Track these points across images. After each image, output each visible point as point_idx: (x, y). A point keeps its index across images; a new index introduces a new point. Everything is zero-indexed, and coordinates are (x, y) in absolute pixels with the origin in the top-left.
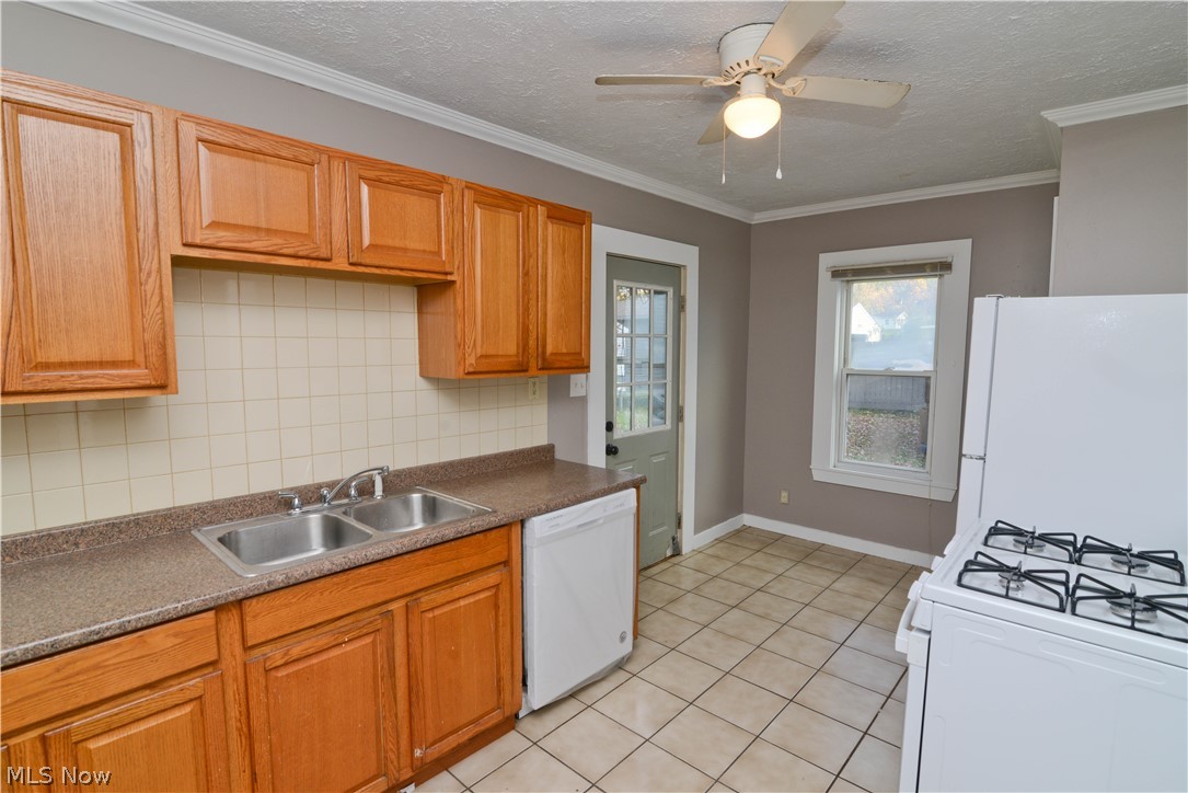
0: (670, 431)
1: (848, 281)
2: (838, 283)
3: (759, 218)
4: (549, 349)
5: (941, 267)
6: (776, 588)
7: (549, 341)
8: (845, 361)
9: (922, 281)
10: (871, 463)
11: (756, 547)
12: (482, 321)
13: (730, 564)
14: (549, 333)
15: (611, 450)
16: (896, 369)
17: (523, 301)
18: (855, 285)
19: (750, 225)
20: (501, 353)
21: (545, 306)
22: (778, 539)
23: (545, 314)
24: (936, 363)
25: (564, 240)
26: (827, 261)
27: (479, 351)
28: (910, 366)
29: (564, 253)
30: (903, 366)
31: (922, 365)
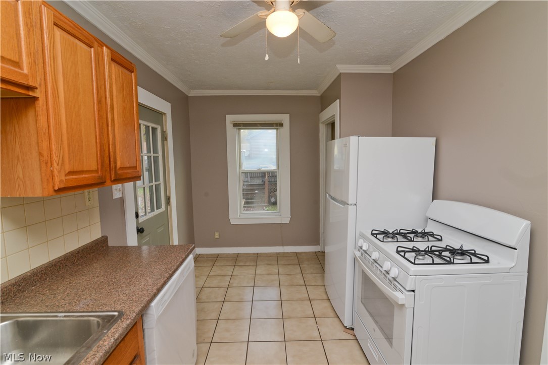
0: (164, 211)
1: (239, 129)
2: (235, 129)
3: (192, 93)
4: (119, 165)
5: (278, 125)
6: (235, 283)
7: (118, 158)
8: (240, 167)
9: (270, 131)
10: (254, 212)
11: (211, 264)
12: (68, 139)
13: (205, 278)
14: (118, 152)
15: (140, 231)
16: (263, 169)
17: (99, 125)
18: (242, 131)
19: (188, 96)
20: (85, 170)
21: (114, 130)
22: (217, 257)
23: (114, 137)
24: (278, 166)
25: (123, 80)
26: (230, 119)
27: (67, 168)
28: (267, 167)
29: (123, 91)
30: (264, 167)
31: (272, 167)
